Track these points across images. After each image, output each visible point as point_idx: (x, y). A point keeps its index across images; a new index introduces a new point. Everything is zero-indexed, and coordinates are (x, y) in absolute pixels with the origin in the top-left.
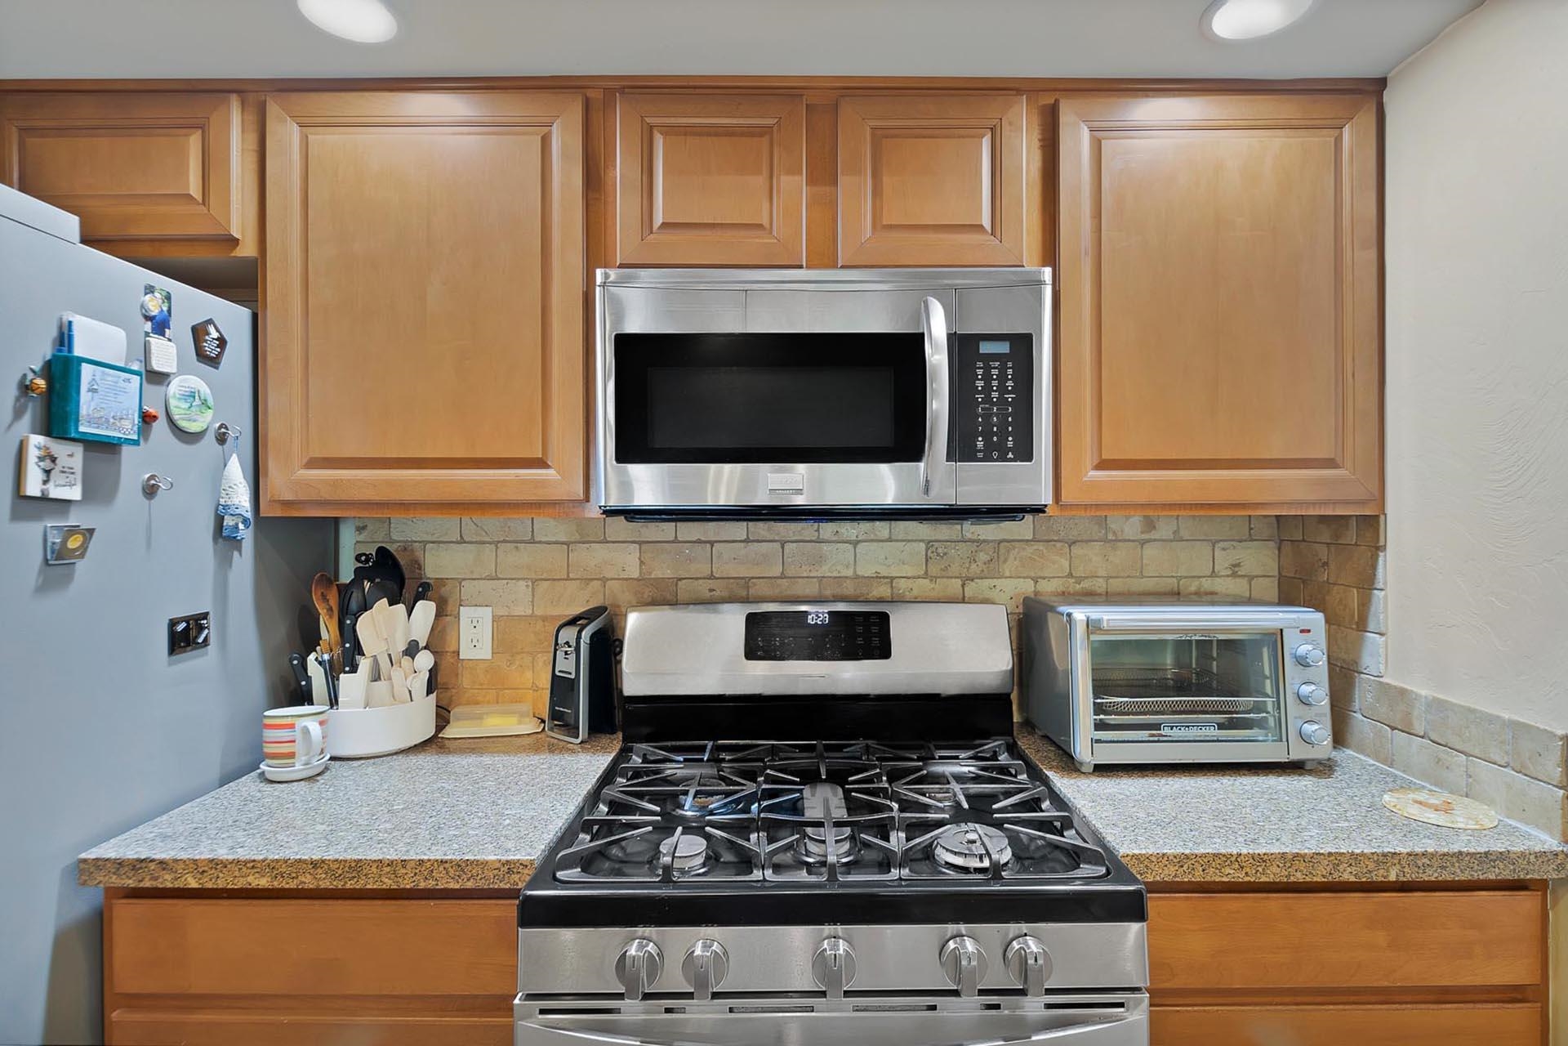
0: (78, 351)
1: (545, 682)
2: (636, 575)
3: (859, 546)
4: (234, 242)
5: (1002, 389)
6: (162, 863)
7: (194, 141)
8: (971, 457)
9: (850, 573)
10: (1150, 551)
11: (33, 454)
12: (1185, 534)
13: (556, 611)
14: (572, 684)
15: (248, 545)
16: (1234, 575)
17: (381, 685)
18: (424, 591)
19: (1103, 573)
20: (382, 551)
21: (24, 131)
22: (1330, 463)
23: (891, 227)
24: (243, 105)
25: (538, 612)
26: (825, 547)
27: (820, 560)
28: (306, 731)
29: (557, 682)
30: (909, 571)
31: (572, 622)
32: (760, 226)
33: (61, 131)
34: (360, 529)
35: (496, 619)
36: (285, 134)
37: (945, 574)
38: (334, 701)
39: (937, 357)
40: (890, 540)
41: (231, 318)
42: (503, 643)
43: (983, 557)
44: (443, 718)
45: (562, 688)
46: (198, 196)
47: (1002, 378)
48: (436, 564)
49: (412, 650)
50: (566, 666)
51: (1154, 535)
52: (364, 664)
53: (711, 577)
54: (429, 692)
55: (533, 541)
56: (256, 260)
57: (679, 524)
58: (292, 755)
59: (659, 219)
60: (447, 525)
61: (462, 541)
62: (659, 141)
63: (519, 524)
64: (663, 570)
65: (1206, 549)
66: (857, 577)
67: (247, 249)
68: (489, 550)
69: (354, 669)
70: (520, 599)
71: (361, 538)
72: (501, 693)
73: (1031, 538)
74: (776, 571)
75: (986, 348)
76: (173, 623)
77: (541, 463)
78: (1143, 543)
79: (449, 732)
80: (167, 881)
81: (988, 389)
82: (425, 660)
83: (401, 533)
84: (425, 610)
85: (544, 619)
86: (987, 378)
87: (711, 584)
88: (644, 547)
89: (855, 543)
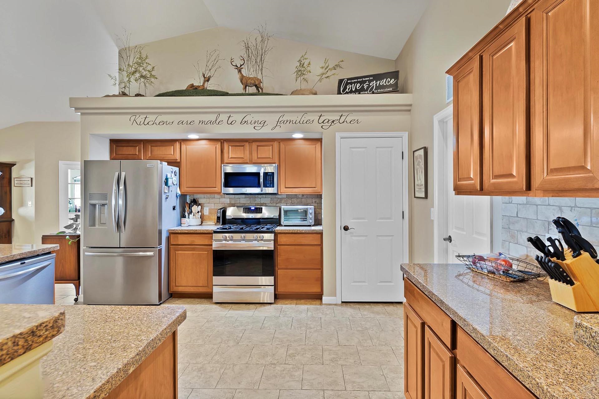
0: (168, 177)
1: (216, 218)
2: (229, 203)
3: (261, 199)
4: (177, 160)
5: (271, 179)
6: (176, 230)
7: (172, 147)
8: (267, 187)
9: (260, 202)
10: (303, 200)
11: (165, 188)
12: (308, 197)
13: (217, 208)
14: (220, 217)
15: (179, 198)
16: (315, 203)
17: (195, 216)
18: (200, 204)
19: (296, 203)
20: (194, 199)
21: (151, 146)
22: (315, 188)
23: (259, 158)
24: (178, 142)
25: (215, 208)
26: (256, 199)
27: (255, 201)
28: (187, 220)
29: (218, 217)
30: (268, 202)
31: (220, 209)
32: (243, 158)
33: (156, 146)
34: (190, 196)
35: (209, 209)
36: (184, 147)
37: (273, 203)
38: (189, 218)
39: (262, 175)
40: (265, 198)
41: (177, 169)
42: (210, 213)
43: (279, 200)
44: (202, 222)
45: (218, 218)
46: (173, 154)
47: (271, 178)
48: (201, 201)
49: (198, 212)
50: (219, 215)
51: (304, 197)
52: (193, 213)
53: (240, 203)
54: (200, 218)
55: (214, 198)
56: (179, 162)
57: (235, 195)
58: (185, 223)
59: (230, 157)
60: (202, 196)
61: (204, 198)
62: (230, 147)
63: (212, 196)
64: (233, 202)
65: (311, 199)
66: (261, 203)
67: (179, 161)
68: (208, 199)
69: (191, 214)
70: (212, 206)
71: (190, 197)
72: (210, 219)
73: (286, 197)
74: (249, 202)
75: (269, 174)
76: (173, 206)
77: (215, 188)
78: (302, 198)
79: (203, 224)
80: (177, 232)
81: (269, 179)
82: (200, 214)
83: (196, 196)
84: (200, 207)
85: (216, 209)
86: (269, 178)
87: (240, 204)
88: (230, 199)
89: (260, 198)
